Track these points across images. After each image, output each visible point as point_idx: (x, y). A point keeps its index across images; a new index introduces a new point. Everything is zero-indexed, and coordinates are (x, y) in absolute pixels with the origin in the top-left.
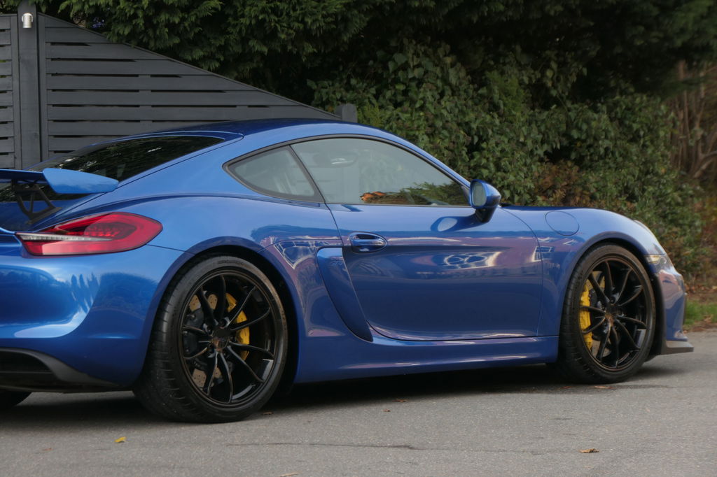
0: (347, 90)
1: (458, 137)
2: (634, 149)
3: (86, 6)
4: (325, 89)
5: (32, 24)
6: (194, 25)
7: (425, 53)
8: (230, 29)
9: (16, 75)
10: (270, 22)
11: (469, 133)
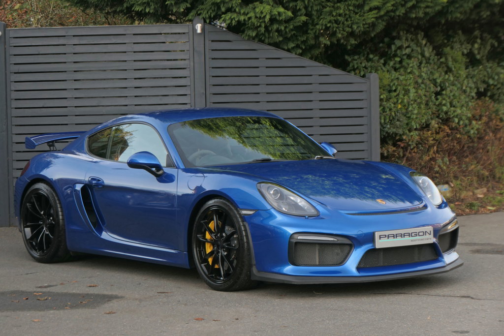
0: (368, 62)
1: (430, 88)
4: (356, 61)
5: (202, 30)
6: (291, 30)
7: (411, 39)
8: (310, 31)
9: (192, 59)
10: (333, 28)
11: (435, 85)
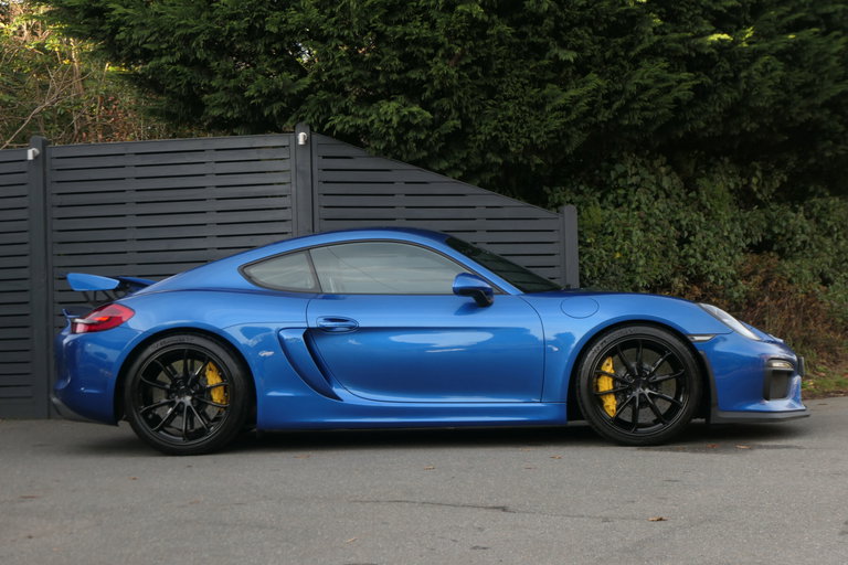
0: (577, 195)
1: (669, 232)
2: (828, 242)
3: (347, 126)
4: (559, 194)
5: (306, 141)
6: (438, 140)
7: (643, 164)
8: (470, 144)
9: (293, 183)
10: (502, 138)
11: (680, 229)
